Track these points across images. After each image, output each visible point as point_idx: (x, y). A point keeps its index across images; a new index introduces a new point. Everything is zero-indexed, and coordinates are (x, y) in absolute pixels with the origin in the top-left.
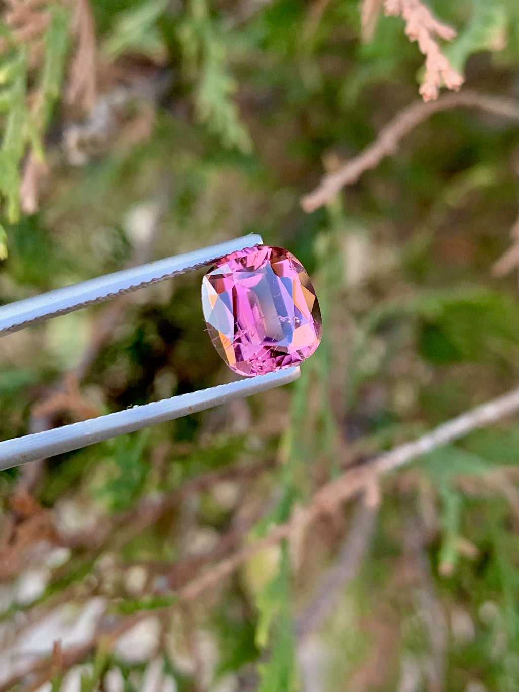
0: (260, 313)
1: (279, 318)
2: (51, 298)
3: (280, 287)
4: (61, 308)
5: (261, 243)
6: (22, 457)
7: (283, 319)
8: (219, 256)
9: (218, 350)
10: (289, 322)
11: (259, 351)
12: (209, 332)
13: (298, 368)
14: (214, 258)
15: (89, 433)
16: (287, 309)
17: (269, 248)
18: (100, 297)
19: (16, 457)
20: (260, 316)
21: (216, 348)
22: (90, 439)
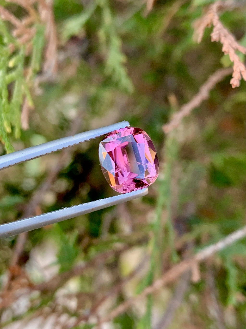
0: (128, 160)
1: (138, 163)
2: (23, 153)
3: (138, 147)
4: (28, 159)
5: (129, 126)
6: (9, 234)
7: (140, 164)
8: (108, 133)
9: (107, 180)
10: (143, 165)
11: (127, 180)
12: (103, 171)
13: (147, 189)
14: (105, 134)
15: (42, 222)
16: (141, 159)
17: (133, 128)
18: (48, 153)
19: (6, 234)
20: (128, 161)
21: (106, 179)
22: (42, 225)
